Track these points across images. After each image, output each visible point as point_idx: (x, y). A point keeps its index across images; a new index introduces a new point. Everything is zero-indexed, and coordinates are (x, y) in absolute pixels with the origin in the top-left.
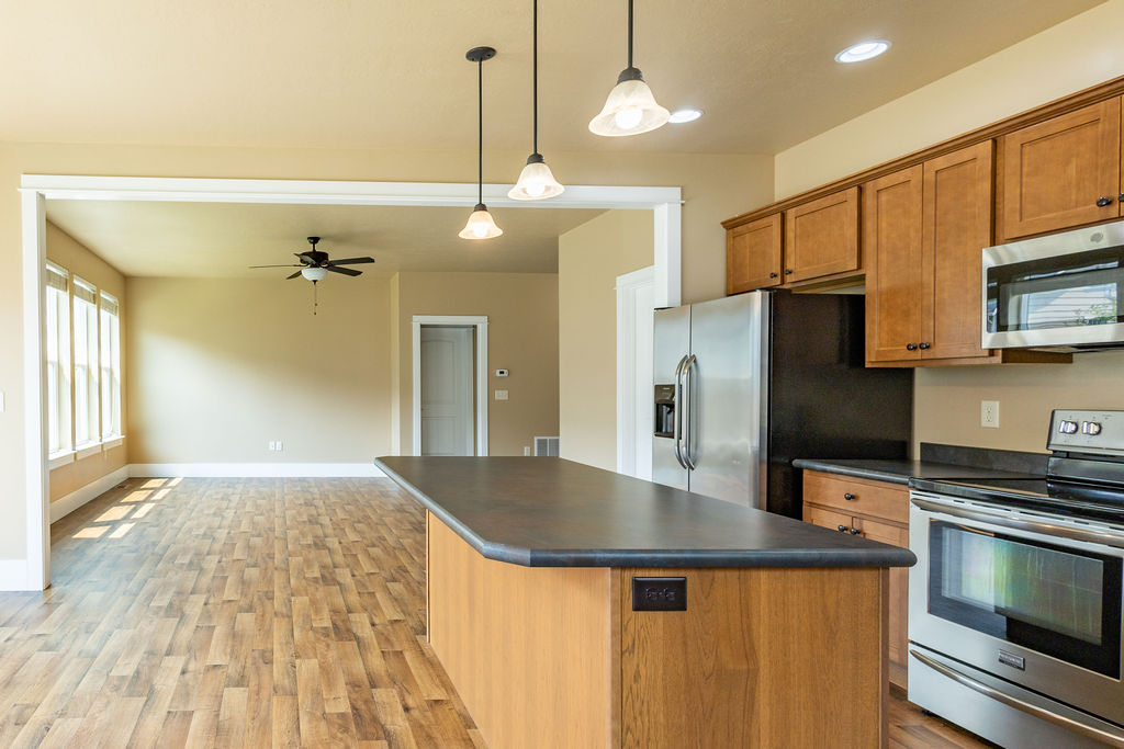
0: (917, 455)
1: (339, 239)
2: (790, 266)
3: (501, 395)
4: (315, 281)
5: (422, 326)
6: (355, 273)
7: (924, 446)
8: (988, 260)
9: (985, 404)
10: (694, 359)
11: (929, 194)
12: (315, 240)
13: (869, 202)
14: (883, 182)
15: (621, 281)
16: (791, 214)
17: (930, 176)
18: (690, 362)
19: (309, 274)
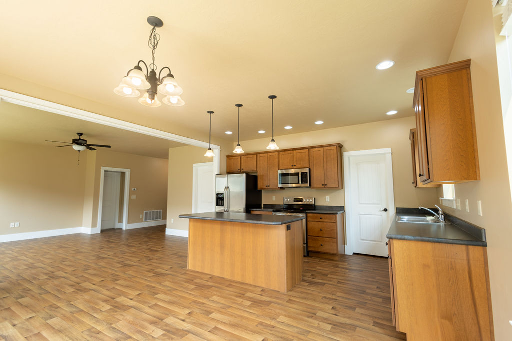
0: (263, 207)
1: (90, 136)
2: (242, 168)
3: (134, 197)
4: (79, 151)
5: (105, 171)
6: (94, 149)
7: (264, 205)
8: (280, 172)
9: (273, 196)
10: (228, 187)
11: (269, 159)
12: (81, 134)
13: (258, 158)
14: (261, 155)
15: (194, 165)
16: (243, 157)
17: (269, 156)
18: (227, 188)
19: (76, 148)
